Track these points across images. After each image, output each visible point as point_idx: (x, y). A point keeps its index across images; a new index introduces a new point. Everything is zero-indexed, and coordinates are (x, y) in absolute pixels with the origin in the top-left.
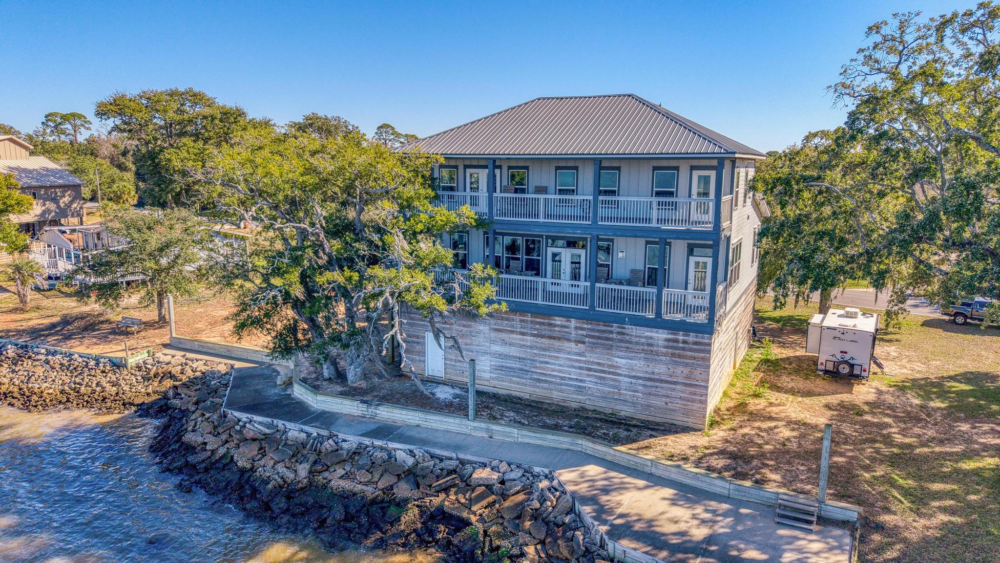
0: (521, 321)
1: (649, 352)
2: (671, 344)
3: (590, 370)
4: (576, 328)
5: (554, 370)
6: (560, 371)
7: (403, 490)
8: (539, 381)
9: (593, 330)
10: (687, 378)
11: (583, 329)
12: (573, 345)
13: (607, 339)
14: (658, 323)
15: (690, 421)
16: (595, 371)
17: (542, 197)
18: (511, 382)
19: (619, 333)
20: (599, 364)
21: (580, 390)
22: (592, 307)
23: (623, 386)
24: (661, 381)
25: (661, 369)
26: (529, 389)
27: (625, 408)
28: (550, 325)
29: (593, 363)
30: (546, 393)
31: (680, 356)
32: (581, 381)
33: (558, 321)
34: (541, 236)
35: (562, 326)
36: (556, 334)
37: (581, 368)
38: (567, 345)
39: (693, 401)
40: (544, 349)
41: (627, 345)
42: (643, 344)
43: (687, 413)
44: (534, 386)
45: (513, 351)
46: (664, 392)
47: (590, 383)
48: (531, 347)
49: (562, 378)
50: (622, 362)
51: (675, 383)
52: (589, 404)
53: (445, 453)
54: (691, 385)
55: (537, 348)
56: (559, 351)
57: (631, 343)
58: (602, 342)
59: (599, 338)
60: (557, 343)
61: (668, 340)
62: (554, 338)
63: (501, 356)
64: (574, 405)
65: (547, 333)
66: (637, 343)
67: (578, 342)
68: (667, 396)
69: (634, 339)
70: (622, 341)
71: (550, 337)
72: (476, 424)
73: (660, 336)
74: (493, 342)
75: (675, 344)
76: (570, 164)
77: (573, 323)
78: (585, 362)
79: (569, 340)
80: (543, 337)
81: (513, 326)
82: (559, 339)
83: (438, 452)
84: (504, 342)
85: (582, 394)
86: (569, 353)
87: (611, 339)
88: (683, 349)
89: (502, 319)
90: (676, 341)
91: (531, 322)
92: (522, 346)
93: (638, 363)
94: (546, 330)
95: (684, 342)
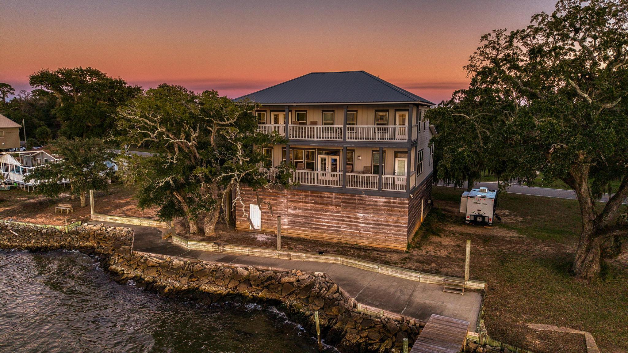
0: (305, 195)
1: (375, 209)
2: (387, 204)
3: (344, 221)
4: (336, 198)
5: (324, 222)
6: (327, 222)
8: (316, 228)
9: (345, 199)
10: (396, 222)
11: (339, 198)
12: (334, 207)
13: (353, 203)
14: (380, 193)
16: (347, 221)
17: (315, 126)
18: (300, 230)
19: (359, 200)
20: (349, 217)
21: (338, 232)
23: (362, 228)
24: (383, 225)
25: (381, 219)
26: (310, 234)
27: (363, 241)
28: (321, 197)
29: (345, 217)
30: (319, 234)
31: (392, 211)
32: (339, 227)
33: (326, 194)
34: (315, 149)
35: (328, 197)
36: (325, 202)
37: (338, 220)
38: (330, 207)
39: (400, 235)
40: (318, 211)
41: (363, 206)
42: (372, 205)
43: (396, 242)
44: (312, 231)
45: (301, 212)
46: (384, 231)
47: (344, 228)
48: (311, 210)
49: (328, 226)
50: (361, 215)
51: (390, 226)
52: (343, 241)
53: (265, 268)
54: (398, 226)
55: (314, 210)
56: (326, 211)
57: (365, 205)
58: (350, 205)
59: (348, 203)
60: (326, 207)
61: (385, 202)
62: (324, 204)
63: (294, 215)
64: (335, 241)
65: (320, 201)
66: (369, 205)
67: (337, 206)
68: (386, 233)
69: (367, 203)
70: (360, 204)
71: (321, 204)
72: (281, 252)
73: (381, 200)
74: (290, 208)
75: (389, 204)
76: (330, 109)
77: (334, 195)
78: (340, 217)
79: (332, 205)
80: (317, 204)
81: (301, 199)
82: (326, 204)
83: (261, 267)
84: (295, 208)
85: (339, 234)
86: (332, 212)
87: (355, 203)
88: (393, 207)
89: (294, 195)
90: (390, 202)
91: (311, 196)
92: (306, 209)
93: (370, 216)
94: (319, 200)
95: (394, 203)
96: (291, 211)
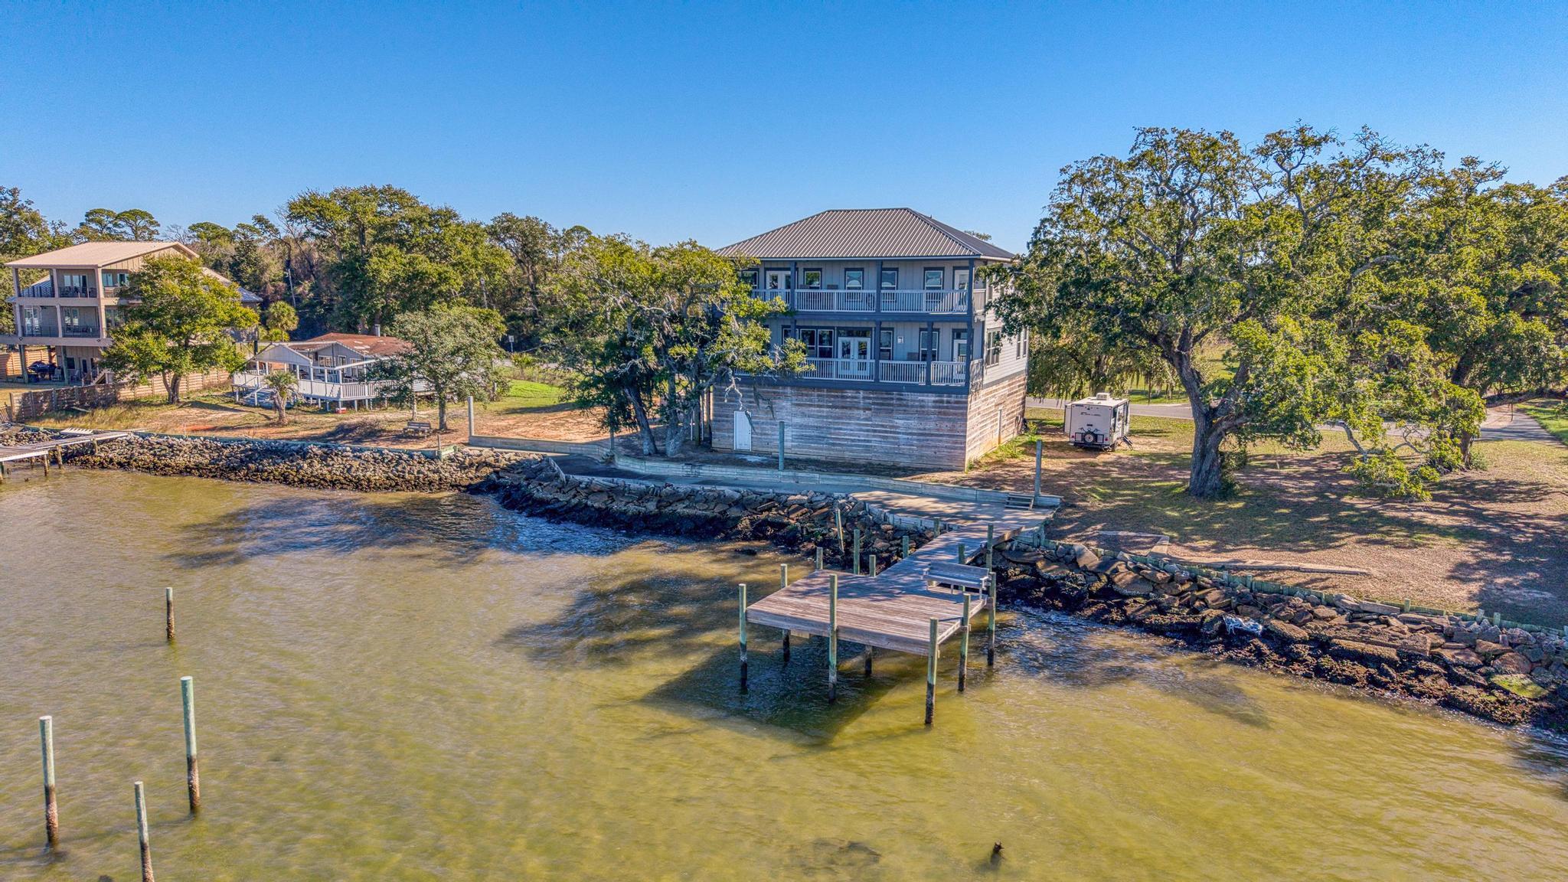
0: (819, 396)
1: (922, 413)
3: (875, 431)
4: (864, 398)
5: (845, 434)
6: (851, 435)
7: (734, 512)
8: (834, 444)
9: (877, 398)
10: (951, 430)
11: (869, 398)
12: (862, 412)
13: (889, 405)
14: (928, 389)
15: (954, 465)
16: (880, 431)
17: (836, 291)
18: (810, 447)
19: (898, 399)
20: (882, 426)
21: (868, 449)
22: (877, 380)
23: (902, 442)
24: (932, 435)
25: (931, 425)
26: (825, 452)
27: (902, 459)
28: (843, 397)
29: (878, 426)
30: (840, 455)
31: (945, 414)
32: (868, 441)
33: (849, 393)
34: (833, 328)
35: (853, 397)
36: (848, 404)
37: (868, 431)
38: (856, 412)
39: (956, 448)
40: (839, 418)
41: (905, 408)
42: (917, 407)
43: (952, 458)
44: (829, 450)
45: (811, 421)
46: (933, 444)
47: (875, 442)
48: (827, 417)
49: (853, 441)
50: (900, 422)
52: (875, 460)
53: (763, 490)
54: (954, 436)
55: (832, 417)
56: (850, 418)
57: (907, 406)
58: (885, 407)
59: (882, 404)
60: (848, 412)
62: (846, 408)
63: (801, 426)
64: (862, 462)
65: (840, 404)
66: (912, 406)
67: (865, 409)
69: (910, 403)
70: (900, 405)
71: (843, 407)
72: (785, 473)
73: (930, 398)
74: (795, 415)
76: (858, 266)
77: (862, 394)
78: (871, 425)
79: (858, 408)
80: (836, 407)
81: (811, 400)
82: (850, 408)
83: (758, 490)
84: (804, 415)
85: (868, 451)
86: (858, 419)
87: (892, 405)
88: (947, 408)
89: (802, 395)
90: (942, 402)
91: (827, 396)
92: (819, 417)
93: (913, 423)
94: (839, 402)
95: (948, 402)
96: (797, 420)
